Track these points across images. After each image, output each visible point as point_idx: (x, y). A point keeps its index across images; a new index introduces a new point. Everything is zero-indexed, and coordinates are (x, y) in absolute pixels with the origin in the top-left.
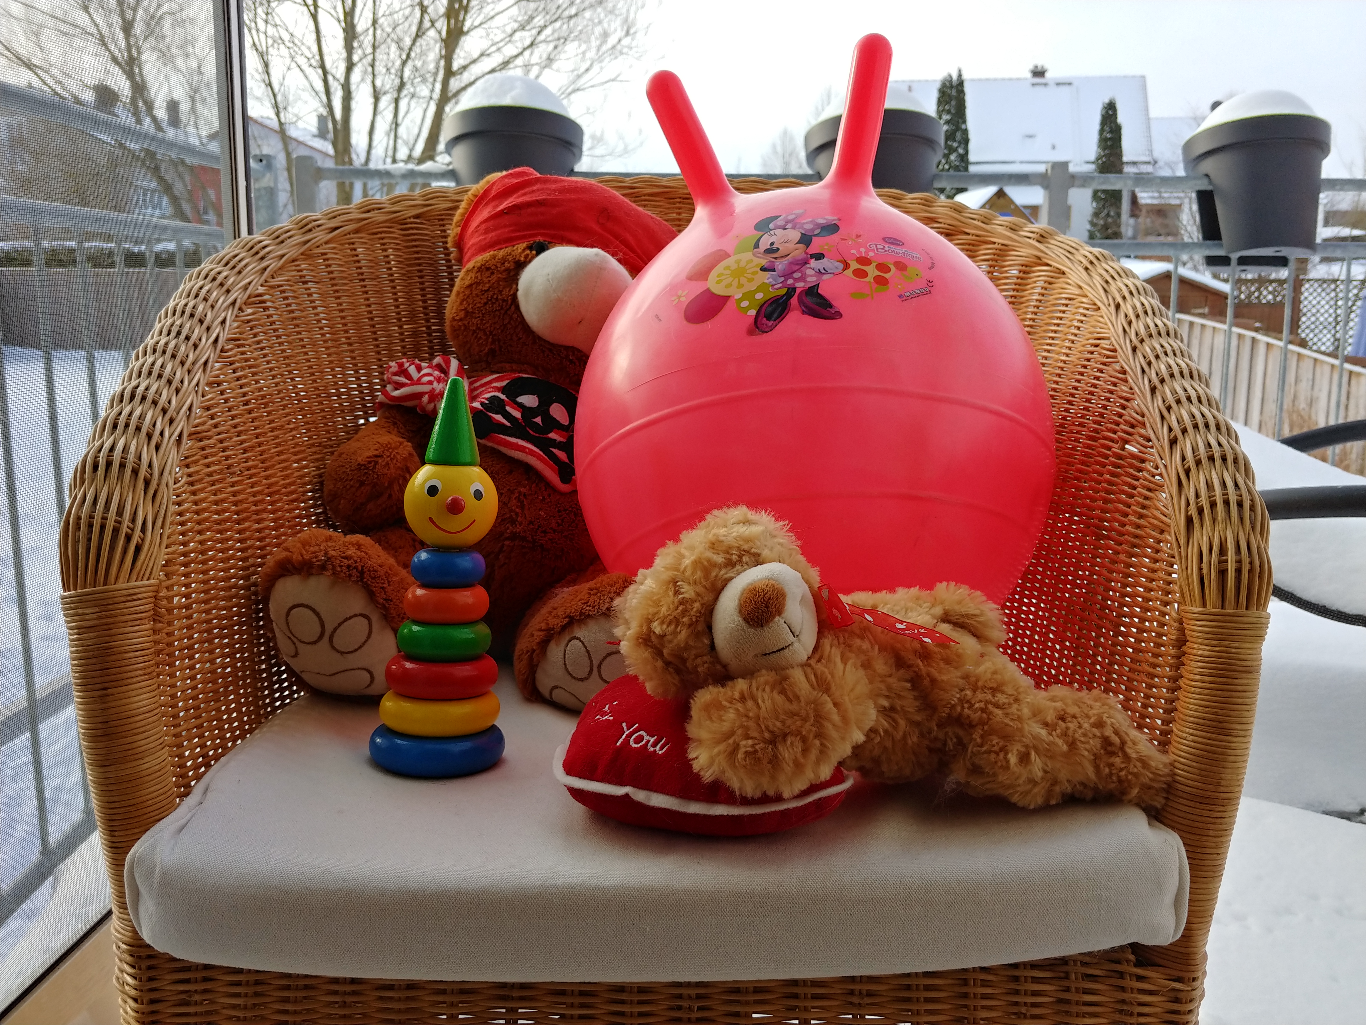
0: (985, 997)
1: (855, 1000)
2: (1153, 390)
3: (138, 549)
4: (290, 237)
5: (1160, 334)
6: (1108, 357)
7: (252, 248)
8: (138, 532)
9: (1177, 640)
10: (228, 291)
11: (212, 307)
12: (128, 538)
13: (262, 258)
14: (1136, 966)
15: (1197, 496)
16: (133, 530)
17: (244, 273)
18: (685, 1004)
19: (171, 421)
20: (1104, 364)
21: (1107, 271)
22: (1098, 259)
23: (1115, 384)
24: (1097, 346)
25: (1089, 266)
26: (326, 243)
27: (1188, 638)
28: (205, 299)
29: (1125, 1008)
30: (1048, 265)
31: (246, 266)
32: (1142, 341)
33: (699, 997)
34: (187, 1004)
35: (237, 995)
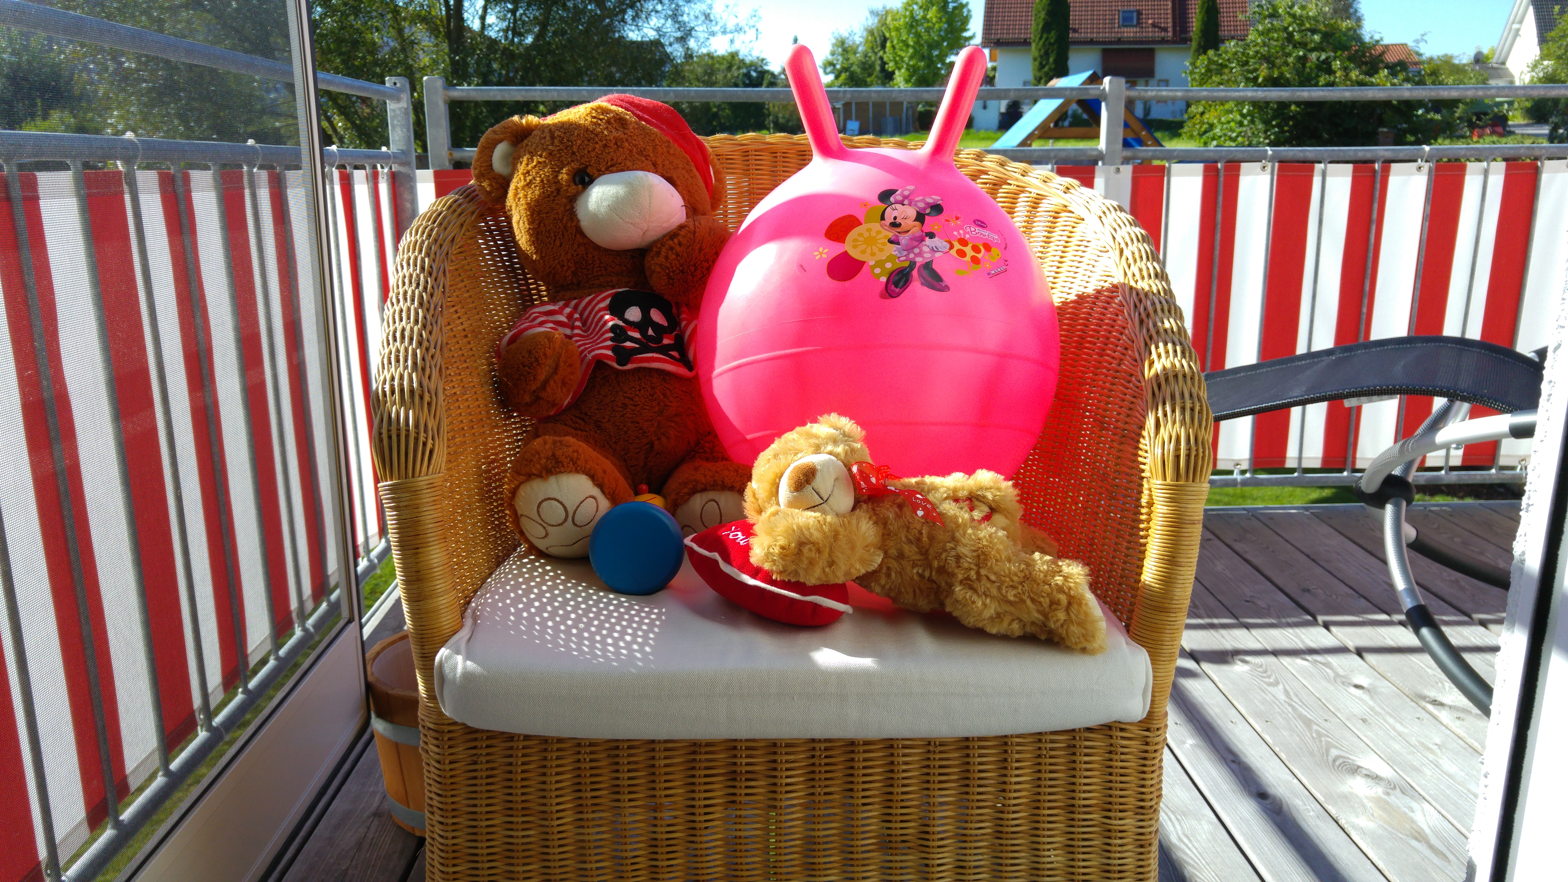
3: (431, 452)
12: (425, 444)
13: (460, 215)
15: (1164, 403)
16: (426, 438)
17: (448, 229)
18: (818, 753)
22: (1109, 209)
23: (1116, 314)
27: (1155, 501)
31: (449, 223)
34: (475, 763)
35: (510, 756)
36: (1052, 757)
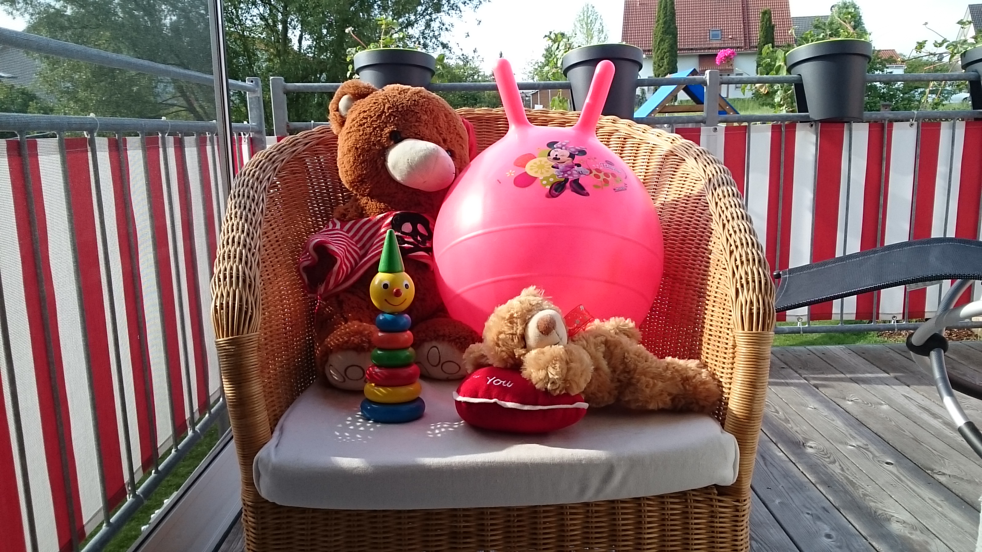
0: (649, 511)
1: (590, 515)
2: (724, 225)
3: (251, 318)
4: (285, 149)
5: (729, 195)
6: (705, 206)
7: (268, 156)
8: (250, 310)
9: (733, 346)
10: (261, 182)
11: (256, 192)
13: (274, 162)
14: (718, 495)
15: (741, 278)
16: (247, 310)
17: (266, 171)
18: (512, 519)
19: (253, 254)
20: (704, 210)
21: (706, 160)
22: (701, 153)
23: (708, 221)
24: (700, 200)
25: (697, 157)
26: (303, 151)
27: (737, 344)
28: (252, 188)
29: (713, 514)
30: (677, 156)
31: (267, 167)
32: (720, 199)
33: (518, 516)
34: (279, 529)
35: (303, 524)
36: (672, 520)
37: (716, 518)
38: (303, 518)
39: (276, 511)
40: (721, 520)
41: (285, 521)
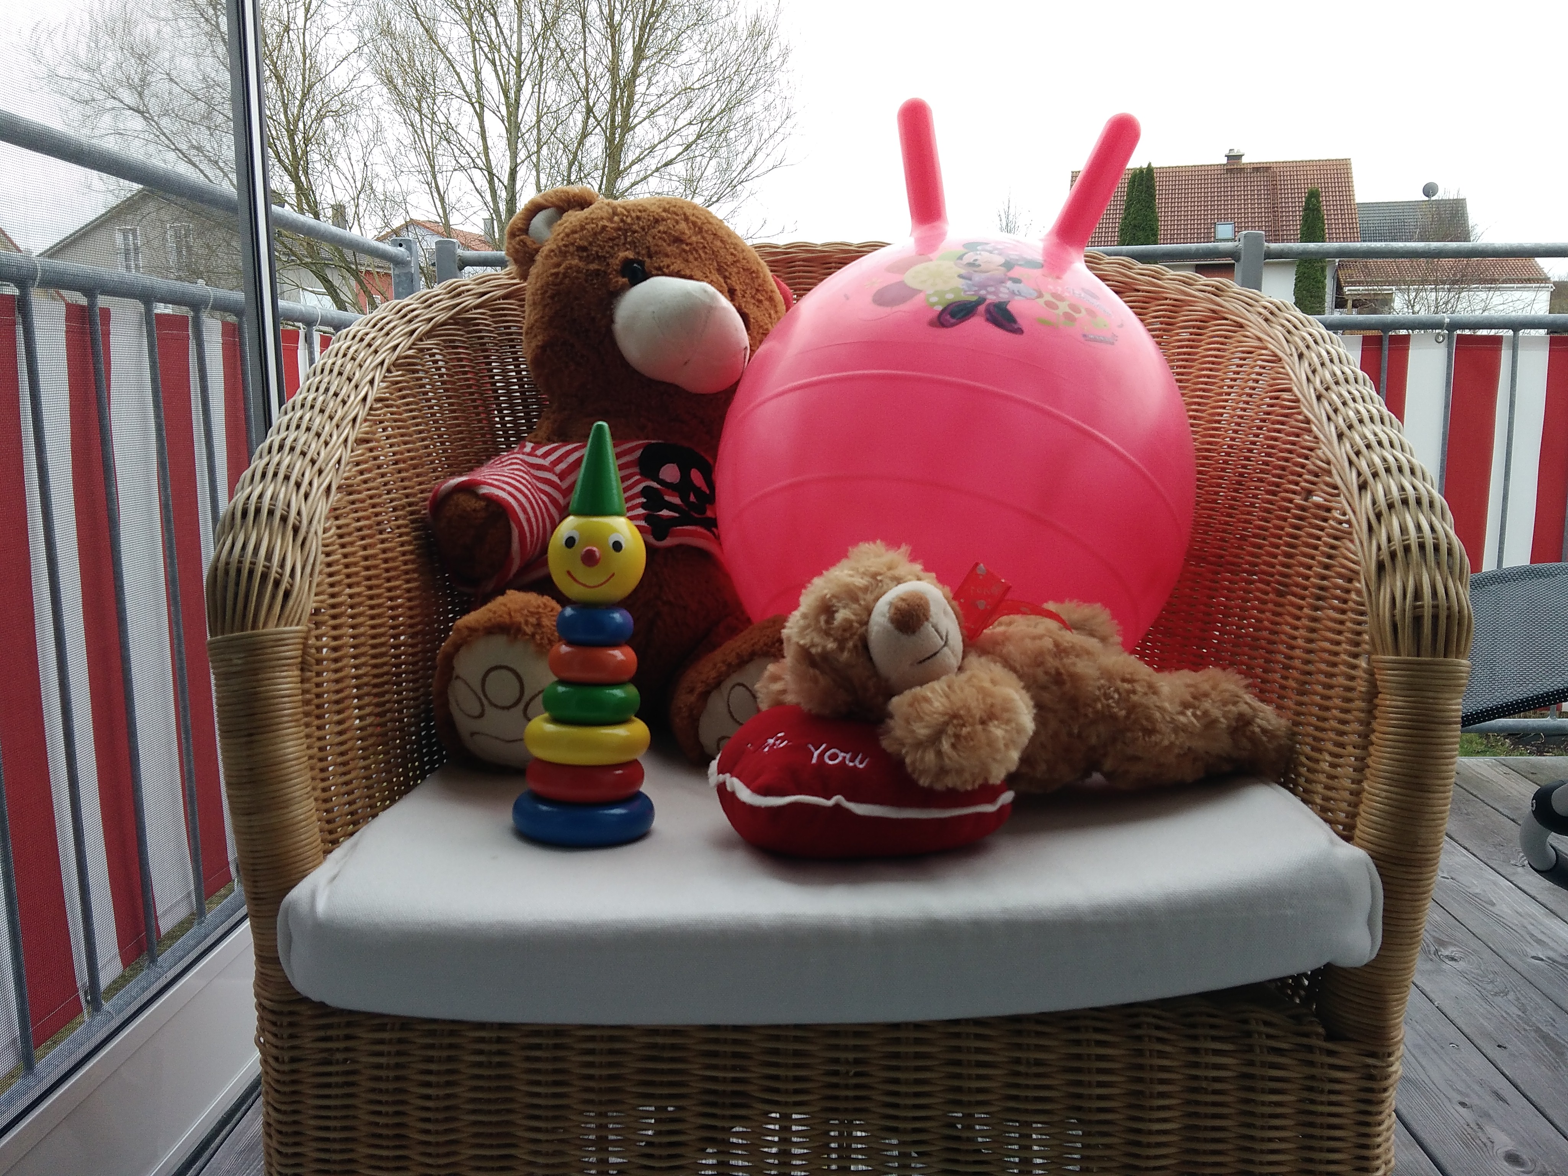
3: (287, 594)
6: (1291, 408)
7: (399, 311)
8: (286, 578)
10: (376, 351)
11: (361, 366)
12: (277, 583)
13: (411, 320)
14: (1326, 1040)
15: (1390, 540)
16: (281, 575)
17: (392, 334)
19: (320, 472)
20: (1289, 415)
21: (1289, 321)
22: (1279, 309)
24: (1278, 398)
27: (1380, 689)
28: (354, 359)
30: (1226, 319)
31: (394, 328)
32: (1328, 389)
34: (329, 1063)
35: (380, 1054)
36: (1215, 1092)
37: (1322, 1092)
38: (381, 1042)
39: (322, 1021)
40: (1334, 1098)
41: (342, 1045)
